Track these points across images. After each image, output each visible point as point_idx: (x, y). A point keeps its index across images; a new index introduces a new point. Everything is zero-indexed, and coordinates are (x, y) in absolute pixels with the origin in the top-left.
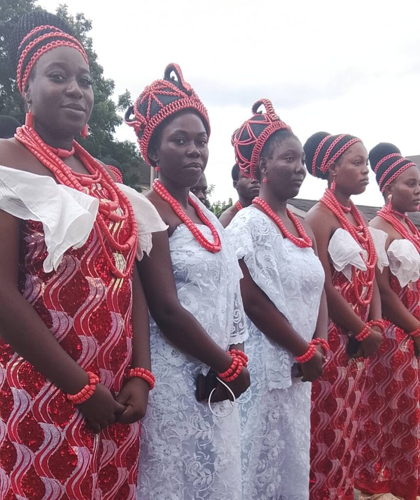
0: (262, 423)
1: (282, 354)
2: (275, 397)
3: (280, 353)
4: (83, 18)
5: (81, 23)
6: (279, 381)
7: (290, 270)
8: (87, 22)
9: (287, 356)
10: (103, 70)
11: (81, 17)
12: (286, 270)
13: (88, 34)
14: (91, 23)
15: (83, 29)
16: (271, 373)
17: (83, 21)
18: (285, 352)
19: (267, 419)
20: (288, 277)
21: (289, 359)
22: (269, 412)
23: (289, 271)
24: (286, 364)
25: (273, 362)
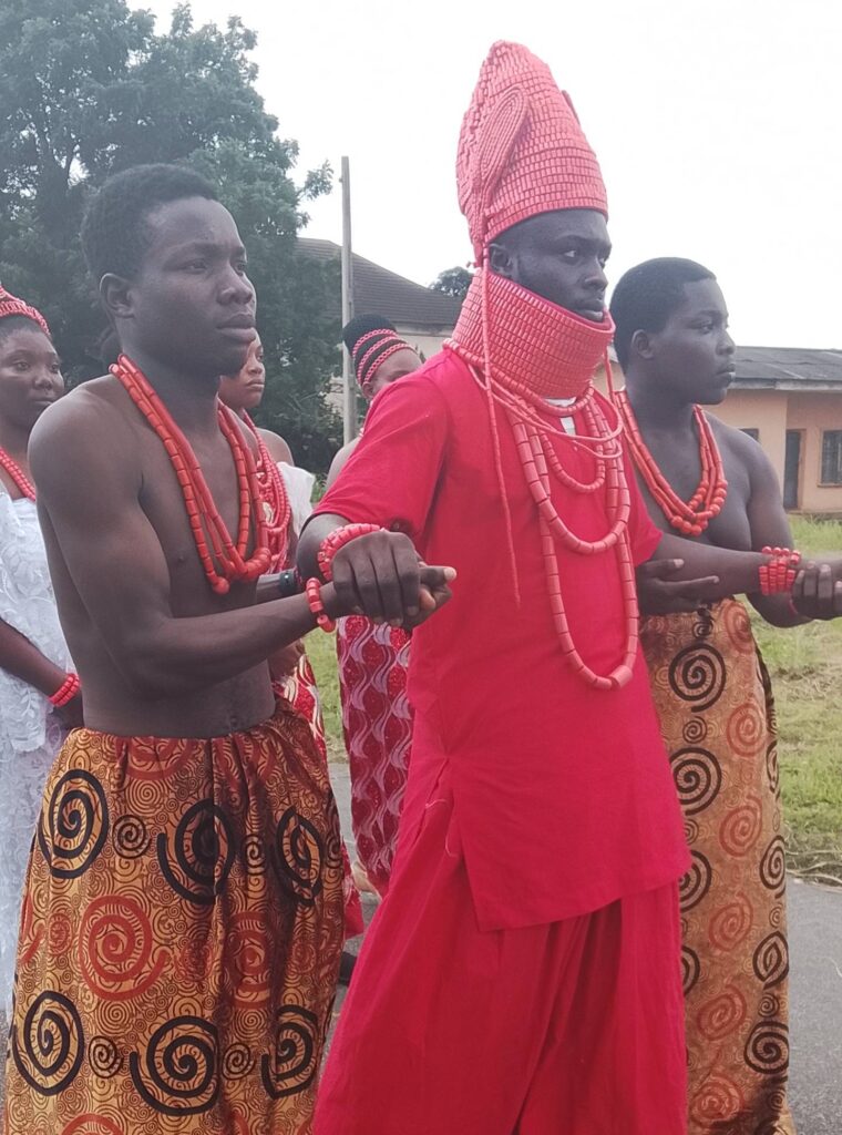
0: (23, 806)
1: (27, 693)
2: (33, 763)
3: (24, 691)
4: (241, 25)
5: (237, 34)
6: (26, 739)
7: (23, 552)
8: (248, 32)
9: (36, 696)
10: (277, 124)
11: (237, 22)
12: (17, 553)
13: (251, 56)
14: (255, 36)
15: (240, 47)
16: (12, 726)
17: (240, 31)
18: (33, 689)
19: (29, 798)
20: (21, 565)
21: (39, 701)
22: (28, 787)
23: (21, 555)
24: (32, 708)
25: (10, 707)
